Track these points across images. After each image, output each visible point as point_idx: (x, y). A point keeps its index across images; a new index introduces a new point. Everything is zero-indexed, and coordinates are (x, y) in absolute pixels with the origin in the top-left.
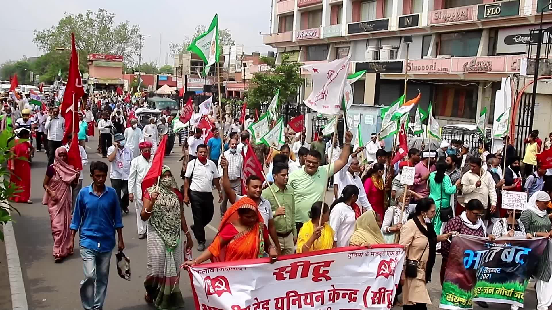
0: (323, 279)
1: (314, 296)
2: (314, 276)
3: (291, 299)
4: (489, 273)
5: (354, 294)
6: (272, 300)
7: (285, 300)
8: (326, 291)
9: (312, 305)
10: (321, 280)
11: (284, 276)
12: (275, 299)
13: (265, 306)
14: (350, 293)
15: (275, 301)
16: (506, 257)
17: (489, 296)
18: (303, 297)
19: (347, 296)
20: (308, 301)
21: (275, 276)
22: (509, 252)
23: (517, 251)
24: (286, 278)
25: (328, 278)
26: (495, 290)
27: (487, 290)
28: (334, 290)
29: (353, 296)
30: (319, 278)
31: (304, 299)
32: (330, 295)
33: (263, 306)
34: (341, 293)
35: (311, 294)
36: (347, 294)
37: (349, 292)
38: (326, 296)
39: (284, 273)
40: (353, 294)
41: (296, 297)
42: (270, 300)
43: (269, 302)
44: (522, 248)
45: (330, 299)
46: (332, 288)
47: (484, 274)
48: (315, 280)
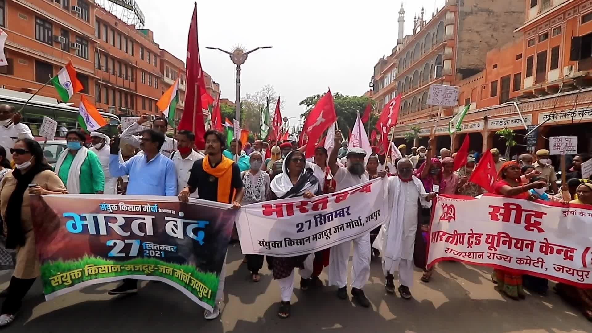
0: (535, 230)
1: (525, 242)
2: (526, 225)
3: (502, 239)
4: (161, 250)
5: (571, 252)
6: (484, 235)
7: (496, 238)
8: (538, 242)
9: (522, 250)
10: (533, 230)
11: (498, 218)
12: (487, 235)
13: (478, 238)
14: (566, 250)
15: (487, 236)
18: (514, 241)
19: (563, 253)
20: (519, 245)
21: (490, 216)
24: (499, 219)
25: (541, 230)
28: (547, 244)
29: (569, 254)
30: (531, 228)
31: (515, 243)
32: (542, 246)
33: (476, 237)
34: (556, 248)
35: (523, 241)
36: (562, 250)
37: (564, 249)
38: (537, 246)
39: (498, 214)
40: (569, 252)
41: (508, 239)
42: (482, 234)
43: (482, 236)
45: (541, 250)
46: (545, 241)
47: (149, 250)
48: (527, 228)
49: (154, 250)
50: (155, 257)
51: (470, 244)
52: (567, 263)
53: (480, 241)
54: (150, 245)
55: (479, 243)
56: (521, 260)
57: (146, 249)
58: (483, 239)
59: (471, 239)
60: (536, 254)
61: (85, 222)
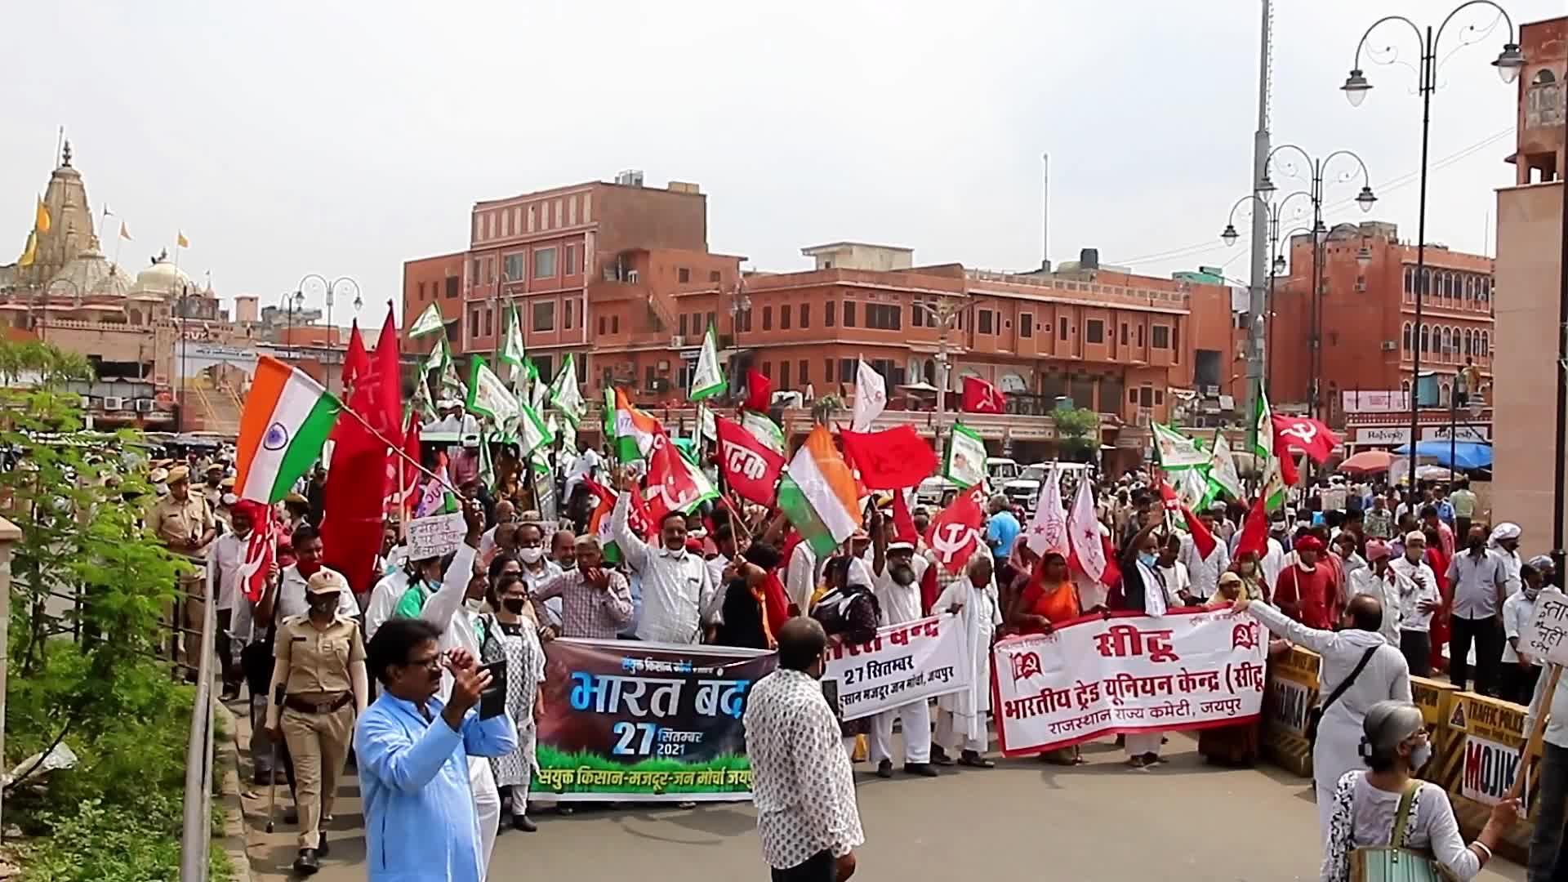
0: (1168, 659)
1: (1156, 682)
2: (1152, 654)
3: (1124, 684)
4: (680, 743)
5: (1214, 678)
6: (1101, 683)
7: (1118, 684)
8: (1174, 676)
9: (1154, 694)
10: (1163, 660)
11: (1110, 652)
12: (1104, 682)
13: (1094, 691)
14: (1209, 678)
15: (1105, 685)
16: (705, 706)
17: (685, 788)
18: (1140, 683)
19: (1207, 683)
20: (1148, 688)
21: (1100, 651)
22: (708, 695)
23: (723, 689)
24: (1112, 654)
26: (696, 777)
27: (679, 777)
28: (1187, 676)
29: (1214, 681)
30: (1161, 657)
31: (1142, 686)
32: (1181, 682)
33: (1091, 691)
34: (1197, 678)
35: (1152, 680)
36: (1205, 679)
37: (1207, 676)
38: (1175, 683)
39: (1108, 646)
41: (1132, 682)
44: (733, 683)
45: (1182, 688)
46: (1183, 673)
47: (665, 744)
48: (1153, 659)
49: (672, 743)
50: (671, 755)
51: (1084, 705)
52: (1216, 695)
53: (1097, 694)
54: (669, 733)
55: (1098, 698)
56: (1156, 709)
57: (662, 742)
58: (1102, 688)
59: (1083, 697)
60: (1178, 696)
61: (595, 690)
